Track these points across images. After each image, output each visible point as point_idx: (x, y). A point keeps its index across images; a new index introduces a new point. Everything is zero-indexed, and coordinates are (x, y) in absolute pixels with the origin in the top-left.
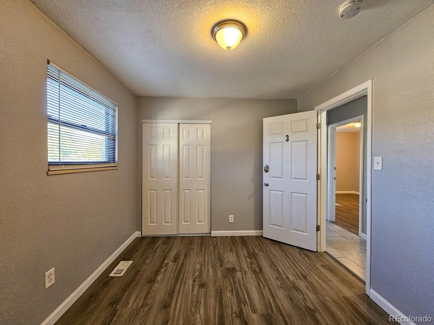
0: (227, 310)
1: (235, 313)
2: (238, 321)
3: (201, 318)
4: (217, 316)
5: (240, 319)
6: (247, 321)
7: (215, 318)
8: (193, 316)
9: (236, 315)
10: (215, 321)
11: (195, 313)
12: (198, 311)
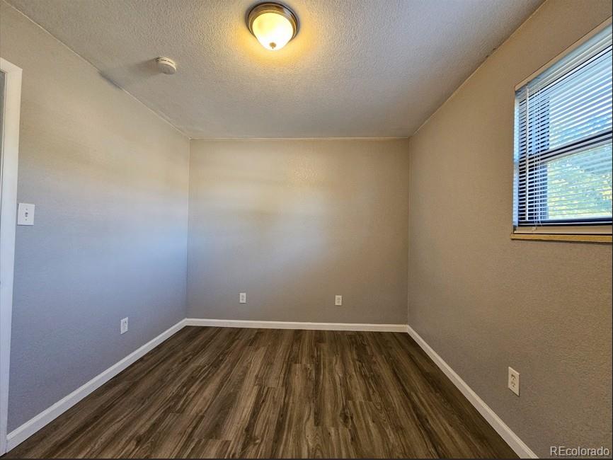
0: (266, 449)
1: (255, 444)
2: (257, 434)
3: (307, 441)
4: (283, 442)
5: (253, 435)
6: (244, 432)
7: (287, 439)
8: (318, 445)
9: (255, 440)
10: (287, 436)
11: (316, 449)
12: (311, 451)
